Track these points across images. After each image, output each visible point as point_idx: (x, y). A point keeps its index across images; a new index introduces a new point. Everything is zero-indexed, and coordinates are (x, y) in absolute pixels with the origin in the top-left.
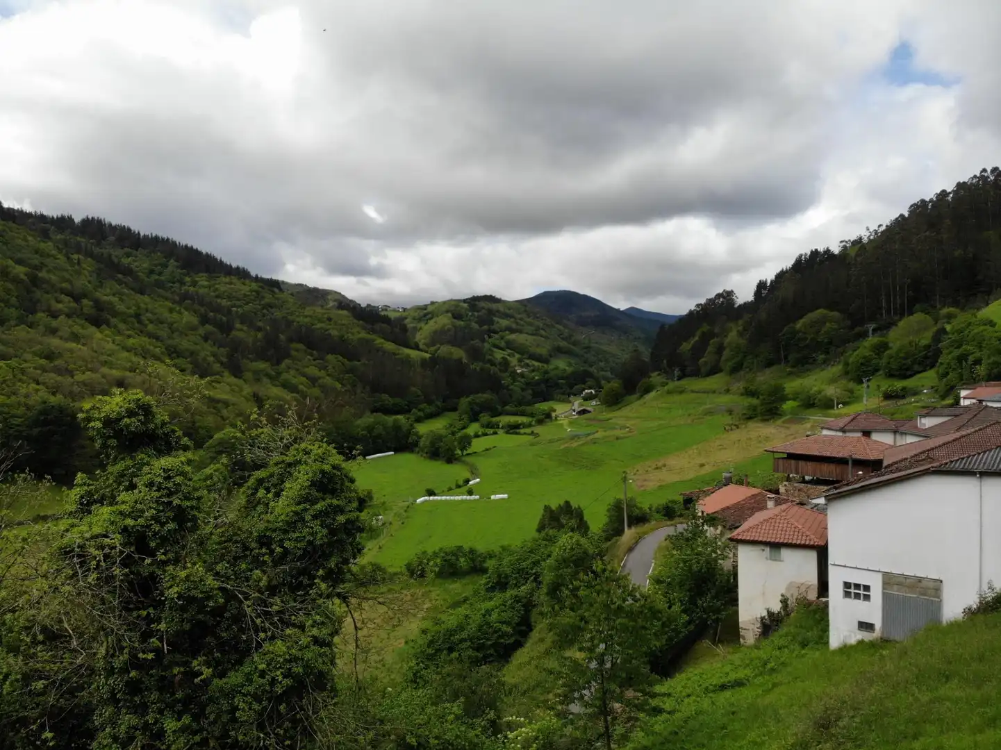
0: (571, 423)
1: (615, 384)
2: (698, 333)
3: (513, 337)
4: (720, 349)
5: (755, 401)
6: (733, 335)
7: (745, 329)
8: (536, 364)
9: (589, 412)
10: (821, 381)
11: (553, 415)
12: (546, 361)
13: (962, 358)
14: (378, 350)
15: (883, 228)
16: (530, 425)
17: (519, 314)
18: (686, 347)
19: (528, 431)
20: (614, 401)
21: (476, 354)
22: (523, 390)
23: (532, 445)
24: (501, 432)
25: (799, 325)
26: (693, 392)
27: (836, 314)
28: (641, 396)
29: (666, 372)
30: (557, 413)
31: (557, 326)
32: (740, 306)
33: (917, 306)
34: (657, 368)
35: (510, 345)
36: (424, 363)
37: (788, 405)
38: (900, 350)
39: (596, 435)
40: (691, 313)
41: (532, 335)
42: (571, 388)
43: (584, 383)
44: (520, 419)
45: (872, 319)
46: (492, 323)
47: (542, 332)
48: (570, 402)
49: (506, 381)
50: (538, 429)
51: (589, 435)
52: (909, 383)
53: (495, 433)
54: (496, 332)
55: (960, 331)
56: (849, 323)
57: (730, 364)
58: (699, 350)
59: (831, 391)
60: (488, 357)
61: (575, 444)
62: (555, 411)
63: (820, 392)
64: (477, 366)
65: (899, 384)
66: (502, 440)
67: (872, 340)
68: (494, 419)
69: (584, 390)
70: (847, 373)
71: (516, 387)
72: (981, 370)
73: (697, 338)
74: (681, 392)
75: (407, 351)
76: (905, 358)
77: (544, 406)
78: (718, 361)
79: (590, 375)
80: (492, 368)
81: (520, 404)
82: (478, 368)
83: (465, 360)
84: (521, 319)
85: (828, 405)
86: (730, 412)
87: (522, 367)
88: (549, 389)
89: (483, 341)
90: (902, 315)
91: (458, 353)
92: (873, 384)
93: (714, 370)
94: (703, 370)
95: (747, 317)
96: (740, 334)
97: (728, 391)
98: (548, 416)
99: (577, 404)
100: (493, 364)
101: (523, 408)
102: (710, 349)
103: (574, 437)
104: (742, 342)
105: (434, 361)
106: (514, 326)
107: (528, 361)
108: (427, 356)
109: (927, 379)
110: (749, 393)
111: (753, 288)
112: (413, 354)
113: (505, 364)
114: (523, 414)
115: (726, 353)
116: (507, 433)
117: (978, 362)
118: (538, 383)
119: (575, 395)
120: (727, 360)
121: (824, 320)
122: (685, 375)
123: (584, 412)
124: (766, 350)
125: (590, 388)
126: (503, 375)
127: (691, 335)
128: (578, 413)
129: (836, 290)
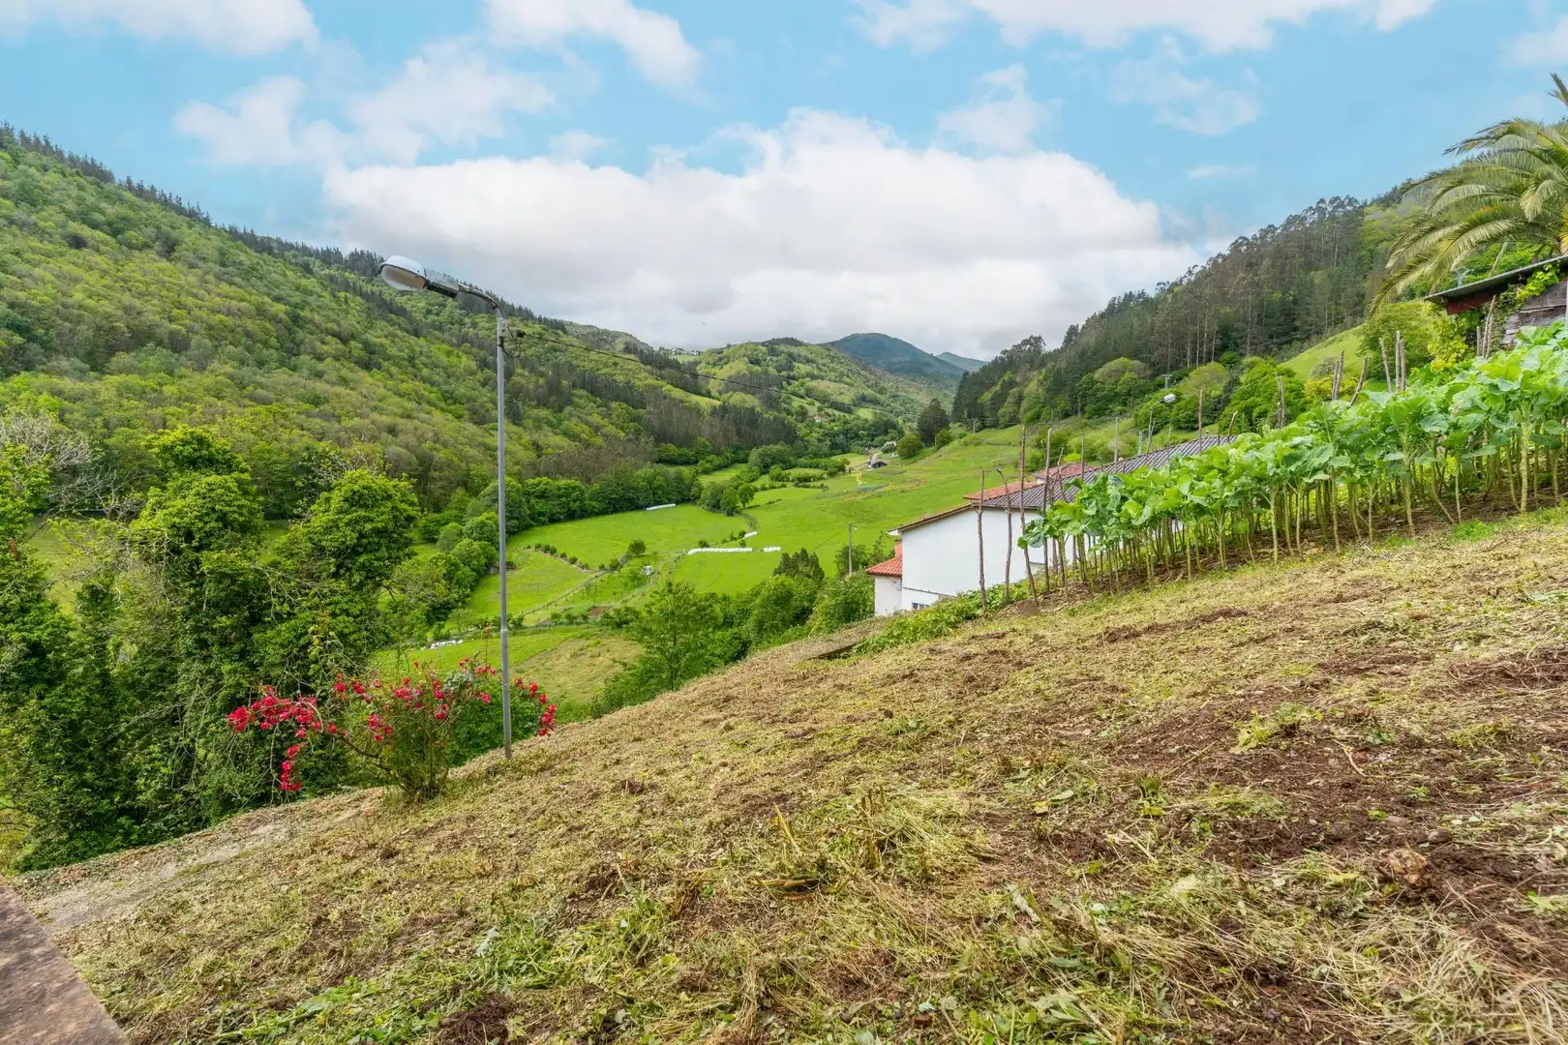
0: (864, 477)
1: (916, 435)
2: (1001, 382)
3: (814, 383)
4: (1020, 399)
6: (1034, 386)
7: (1046, 379)
8: (837, 413)
9: (886, 465)
11: (847, 467)
12: (850, 412)
13: (1248, 410)
14: (665, 398)
16: (821, 478)
17: (822, 358)
18: (987, 396)
19: (818, 484)
20: (911, 453)
21: (771, 403)
22: (820, 441)
23: (818, 498)
25: (1097, 375)
26: (989, 444)
27: (1137, 362)
28: (938, 449)
29: (966, 424)
30: (851, 465)
31: (864, 372)
32: (1048, 353)
33: (1226, 353)
34: (959, 419)
35: (809, 393)
36: (714, 411)
38: (1192, 402)
39: (887, 489)
40: (995, 362)
41: (835, 382)
42: (872, 440)
43: (886, 435)
44: (812, 472)
45: (1169, 369)
46: (792, 368)
47: (846, 380)
48: (868, 455)
49: (802, 429)
50: (829, 482)
51: (878, 488)
53: (784, 487)
54: (794, 378)
56: (1149, 372)
57: (1029, 414)
58: (998, 400)
60: (784, 405)
61: (863, 498)
62: (849, 464)
64: (770, 415)
66: (790, 493)
68: (785, 472)
69: (885, 442)
71: (813, 439)
73: (998, 387)
74: (977, 444)
75: (695, 398)
76: (1195, 410)
77: (838, 459)
78: (1017, 412)
79: (894, 426)
80: (788, 418)
81: (816, 455)
82: (772, 418)
83: (758, 409)
84: (824, 365)
87: (821, 417)
88: (847, 440)
89: (781, 388)
91: (751, 401)
93: (1013, 421)
94: (1001, 422)
95: (1050, 365)
96: (1041, 384)
97: (1023, 442)
98: (842, 469)
99: (876, 455)
100: (789, 413)
101: (817, 460)
102: (1010, 399)
103: (864, 491)
104: (1042, 392)
105: (723, 411)
106: (816, 372)
107: (830, 411)
108: (718, 403)
111: (1064, 334)
112: (704, 402)
113: (803, 414)
114: (817, 467)
115: (1025, 404)
116: (796, 485)
118: (836, 434)
119: (875, 447)
120: (1025, 412)
121: (1124, 369)
122: (983, 427)
123: (880, 464)
124: (1063, 401)
125: (893, 439)
126: (800, 425)
127: (994, 384)
128: (874, 466)
129: (1139, 338)
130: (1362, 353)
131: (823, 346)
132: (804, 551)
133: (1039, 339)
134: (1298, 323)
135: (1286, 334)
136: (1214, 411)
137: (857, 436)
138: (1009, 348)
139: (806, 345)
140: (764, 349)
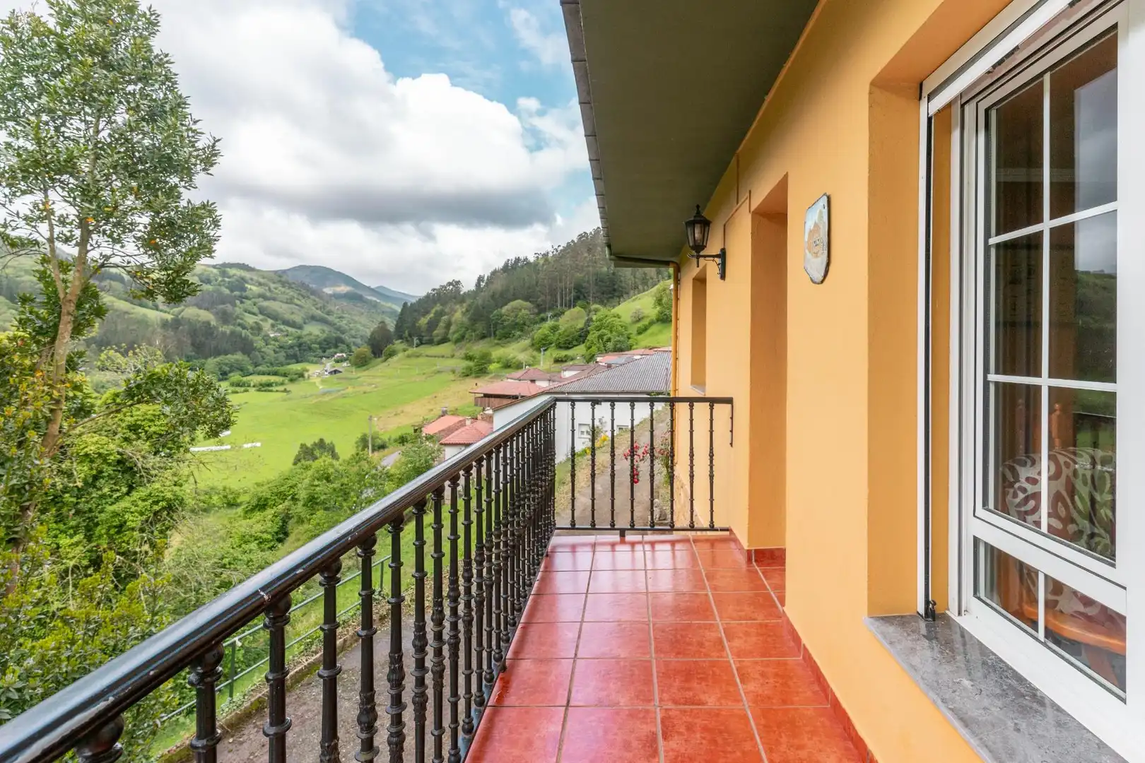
0: (323, 381)
1: (365, 349)
2: (433, 311)
3: (266, 304)
4: (449, 325)
5: (471, 364)
6: (459, 315)
7: (467, 311)
8: (290, 329)
9: (340, 372)
10: (516, 350)
11: (306, 375)
12: (300, 328)
13: (601, 337)
15: (561, 248)
16: (282, 384)
17: (274, 283)
18: (423, 321)
19: (281, 388)
20: (361, 362)
21: (225, 318)
22: (275, 352)
23: (285, 400)
24: (252, 390)
25: (504, 310)
26: (427, 356)
27: (527, 304)
28: (385, 360)
29: (407, 341)
30: (310, 373)
31: (312, 297)
32: (465, 293)
33: (579, 302)
34: (400, 337)
35: (262, 311)
36: (165, 324)
37: (493, 367)
38: (565, 331)
39: (347, 391)
40: (428, 296)
41: (287, 303)
42: (324, 352)
43: (336, 347)
44: (273, 379)
45: (551, 308)
46: (244, 289)
47: (296, 301)
48: (322, 363)
49: (259, 343)
50: (290, 387)
51: (339, 391)
52: (570, 353)
53: (247, 391)
54: (247, 298)
55: (601, 320)
56: (536, 311)
57: (455, 336)
58: (433, 325)
59: (522, 357)
60: (239, 321)
61: (327, 399)
62: (307, 371)
63: (514, 358)
64: (227, 329)
65: (563, 353)
66: (253, 396)
67: (550, 323)
68: (245, 379)
69: (336, 353)
70: (533, 345)
71: (269, 350)
72: (610, 345)
73: (432, 315)
74: (418, 356)
75: (142, 311)
76: (568, 336)
77: (297, 367)
78: (447, 333)
79: (343, 342)
80: (244, 332)
81: (272, 365)
82: (228, 332)
83: (213, 323)
84: (276, 289)
85: (519, 366)
86: (454, 372)
87: (276, 332)
88: (301, 352)
89: (234, 305)
90: (570, 307)
91: (205, 316)
92: (548, 353)
93: (444, 340)
94: (436, 339)
95: (469, 301)
96: (464, 314)
97: (453, 356)
98: (301, 375)
99: (329, 365)
100: (244, 328)
101: (276, 368)
102: (442, 324)
103: (324, 394)
104: (465, 320)
105: (176, 323)
106: (268, 294)
107: (282, 327)
108: (169, 317)
109: (580, 350)
110: (469, 358)
111: (475, 281)
112: (151, 314)
113: (257, 329)
114: (275, 374)
115: (453, 328)
116: (259, 390)
117: (609, 340)
118: (291, 347)
119: (328, 357)
120: (454, 333)
121: (519, 308)
122: (421, 343)
123: (336, 372)
124: (480, 327)
125: (342, 352)
126: (256, 338)
127: (428, 312)
128: (331, 373)
129: (529, 288)
130: (655, 307)
131: (275, 272)
132: (322, 440)
133: (458, 282)
134: (616, 287)
135: (610, 293)
136: (582, 337)
137: (310, 349)
138: (438, 287)
139: (258, 271)
140: (215, 271)
